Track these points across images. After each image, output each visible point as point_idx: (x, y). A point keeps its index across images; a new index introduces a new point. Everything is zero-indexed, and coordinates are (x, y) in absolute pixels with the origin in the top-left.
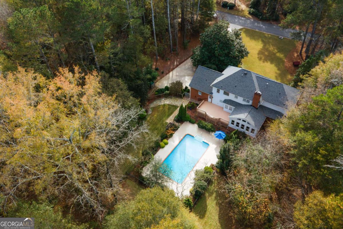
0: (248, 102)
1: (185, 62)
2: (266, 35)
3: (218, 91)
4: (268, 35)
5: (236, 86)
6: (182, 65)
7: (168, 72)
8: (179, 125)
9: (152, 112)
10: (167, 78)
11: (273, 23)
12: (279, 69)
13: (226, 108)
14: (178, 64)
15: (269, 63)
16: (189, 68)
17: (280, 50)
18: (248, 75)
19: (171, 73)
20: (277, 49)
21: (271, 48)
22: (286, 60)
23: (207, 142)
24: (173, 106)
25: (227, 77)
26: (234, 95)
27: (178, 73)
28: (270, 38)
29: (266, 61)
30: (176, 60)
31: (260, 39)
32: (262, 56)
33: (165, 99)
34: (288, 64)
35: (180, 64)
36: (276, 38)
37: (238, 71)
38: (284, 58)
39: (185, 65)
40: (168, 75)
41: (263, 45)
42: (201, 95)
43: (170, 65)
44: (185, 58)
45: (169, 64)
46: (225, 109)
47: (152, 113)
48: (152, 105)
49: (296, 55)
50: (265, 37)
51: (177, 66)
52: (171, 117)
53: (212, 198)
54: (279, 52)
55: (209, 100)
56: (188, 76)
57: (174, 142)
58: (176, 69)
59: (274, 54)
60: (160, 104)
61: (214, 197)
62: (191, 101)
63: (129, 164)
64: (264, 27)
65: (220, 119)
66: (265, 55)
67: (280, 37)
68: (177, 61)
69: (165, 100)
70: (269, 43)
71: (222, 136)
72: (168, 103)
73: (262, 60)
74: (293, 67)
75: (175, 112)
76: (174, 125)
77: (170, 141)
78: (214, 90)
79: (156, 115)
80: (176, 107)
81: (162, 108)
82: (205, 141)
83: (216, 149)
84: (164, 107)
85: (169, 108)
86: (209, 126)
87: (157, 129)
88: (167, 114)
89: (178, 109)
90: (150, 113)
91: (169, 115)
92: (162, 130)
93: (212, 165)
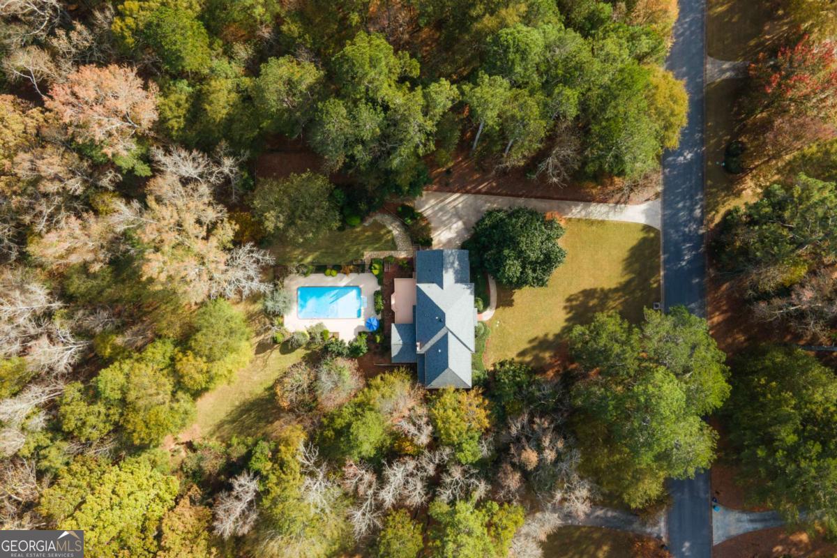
7: (455, 190)
9: (369, 226)
24: (394, 244)
33: (400, 226)
43: (472, 182)
45: (475, 177)
47: (367, 227)
52: (375, 253)
53: (304, 352)
57: (341, 281)
60: (387, 227)
61: (306, 353)
63: (287, 258)
68: (489, 183)
69: (398, 226)
71: (371, 328)
72: (395, 234)
75: (386, 252)
76: (364, 265)
77: (339, 276)
79: (367, 234)
80: (394, 247)
81: (382, 232)
82: (363, 311)
83: (359, 327)
84: (385, 234)
85: (387, 241)
86: (378, 307)
87: (348, 251)
88: (377, 246)
89: (393, 252)
90: (366, 224)
91: (376, 249)
92: (350, 257)
93: (337, 333)
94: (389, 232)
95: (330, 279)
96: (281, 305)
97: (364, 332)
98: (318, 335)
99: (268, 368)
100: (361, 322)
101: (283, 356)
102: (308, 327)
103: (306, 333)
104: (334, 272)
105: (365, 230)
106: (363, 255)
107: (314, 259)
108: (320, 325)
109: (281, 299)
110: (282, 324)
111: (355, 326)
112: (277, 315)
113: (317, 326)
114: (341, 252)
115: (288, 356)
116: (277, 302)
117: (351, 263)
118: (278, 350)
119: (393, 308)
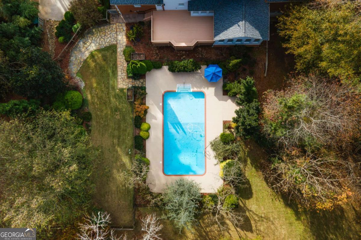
8: (142, 83)
9: (85, 81)
13: (196, 13)
23: (199, 90)
24: (107, 49)
33: (84, 40)
42: (140, 7)
46: (193, 15)
47: (86, 84)
48: (74, 68)
52: (119, 73)
53: (249, 166)
55: (159, 8)
57: (155, 118)
60: (85, 58)
61: (250, 164)
62: (127, 22)
63: (124, 188)
69: (85, 43)
71: (217, 76)
72: (95, 48)
75: (118, 60)
76: (134, 87)
77: (149, 120)
79: (95, 85)
80: (112, 48)
81: (93, 64)
82: (196, 89)
83: (216, 95)
84: (95, 61)
85: (105, 58)
86: (190, 67)
87: (117, 109)
88: (110, 71)
89: (119, 50)
90: (82, 85)
91: (115, 73)
92: (125, 106)
93: (225, 123)
94: (92, 56)
95: (152, 133)
96: (185, 198)
97: (224, 86)
98: (228, 147)
99: (270, 215)
100: (210, 92)
101: (254, 196)
102: (216, 161)
103: (224, 163)
104: (144, 126)
105: (89, 87)
106: (122, 90)
107: (127, 154)
108: (214, 145)
109: (176, 199)
110: (214, 197)
111: (216, 99)
112: (201, 203)
113: (214, 150)
114: (118, 117)
115: (254, 188)
116: (181, 205)
117: (132, 104)
118: (247, 201)
119: (192, 44)
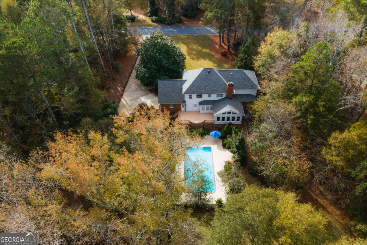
0: (222, 95)
1: (128, 84)
2: (182, 37)
3: (191, 97)
4: (183, 36)
5: (206, 86)
6: (126, 88)
7: (119, 100)
10: (123, 106)
11: (179, 25)
12: (214, 62)
13: (203, 109)
14: (122, 88)
15: (203, 60)
16: (136, 90)
17: (203, 47)
18: (212, 73)
19: (122, 100)
20: (200, 47)
21: (195, 47)
22: (213, 54)
23: (207, 146)
25: (194, 81)
26: (207, 95)
27: (130, 97)
28: (187, 39)
29: (199, 58)
30: (117, 86)
31: (180, 42)
32: (192, 56)
34: (218, 56)
35: (125, 87)
36: (191, 37)
37: (201, 72)
38: (210, 52)
39: (130, 87)
40: (121, 103)
41: (187, 46)
42: (172, 108)
43: (115, 93)
44: (126, 81)
45: (113, 92)
46: (202, 112)
49: (217, 47)
50: (182, 39)
51: (123, 91)
54: (202, 48)
55: (183, 109)
56: (142, 96)
58: (124, 94)
59: (201, 51)
64: (175, 30)
65: (204, 121)
66: (194, 55)
67: (195, 35)
68: (119, 86)
70: (189, 43)
73: (196, 60)
74: (223, 57)
78: (187, 97)
83: (218, 148)
100: (215, 147)
